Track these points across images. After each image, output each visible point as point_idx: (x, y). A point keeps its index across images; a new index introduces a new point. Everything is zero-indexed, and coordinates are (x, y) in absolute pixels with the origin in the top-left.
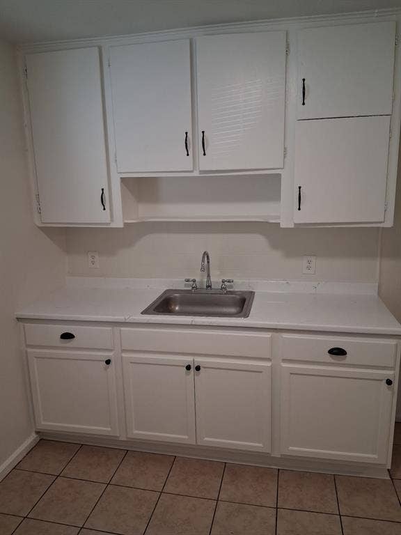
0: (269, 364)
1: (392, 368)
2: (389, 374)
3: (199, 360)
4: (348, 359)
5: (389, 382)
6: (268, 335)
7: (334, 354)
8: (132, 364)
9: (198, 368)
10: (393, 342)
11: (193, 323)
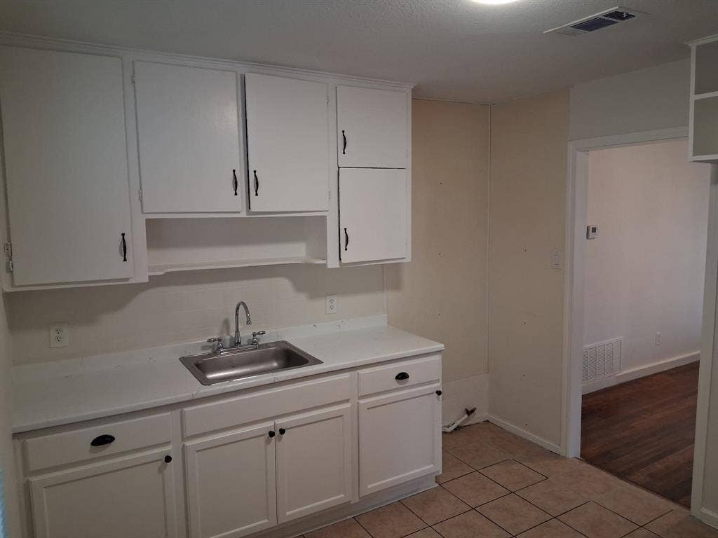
0: (348, 405)
1: (437, 381)
2: (438, 386)
3: (281, 422)
4: (411, 381)
5: (439, 393)
6: (346, 375)
7: (400, 379)
8: (199, 453)
9: (282, 431)
10: (438, 358)
11: (277, 381)
